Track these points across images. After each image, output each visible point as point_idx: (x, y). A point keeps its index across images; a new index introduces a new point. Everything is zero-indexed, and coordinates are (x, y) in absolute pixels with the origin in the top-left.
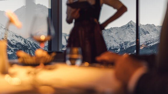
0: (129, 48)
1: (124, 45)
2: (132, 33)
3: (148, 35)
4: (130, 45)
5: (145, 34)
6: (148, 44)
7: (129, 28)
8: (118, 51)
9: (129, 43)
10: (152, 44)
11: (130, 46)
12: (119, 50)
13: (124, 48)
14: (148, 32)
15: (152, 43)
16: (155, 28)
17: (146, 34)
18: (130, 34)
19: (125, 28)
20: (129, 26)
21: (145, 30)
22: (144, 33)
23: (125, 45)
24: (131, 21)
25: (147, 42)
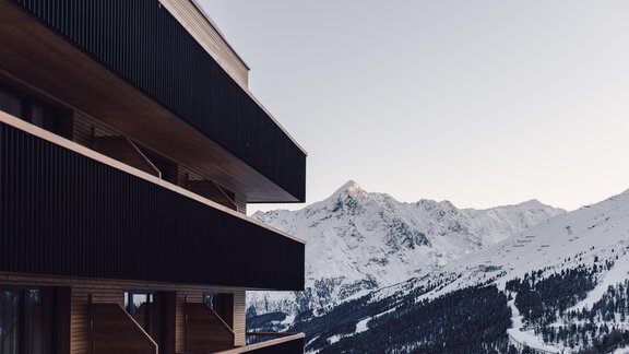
0: (337, 309)
1: (315, 295)
2: (354, 239)
3: (422, 249)
4: (343, 295)
5: (411, 246)
6: (419, 291)
7: (338, 217)
8: (283, 327)
9: (337, 289)
10: (432, 296)
11: (339, 303)
12: (290, 320)
13: (315, 313)
14: (422, 236)
15: (433, 287)
16: (455, 218)
17: (416, 245)
18: (342, 244)
19: (323, 214)
20: (340, 204)
21: (412, 228)
22: (407, 243)
23: (319, 294)
24: (351, 183)
25: (416, 286)
